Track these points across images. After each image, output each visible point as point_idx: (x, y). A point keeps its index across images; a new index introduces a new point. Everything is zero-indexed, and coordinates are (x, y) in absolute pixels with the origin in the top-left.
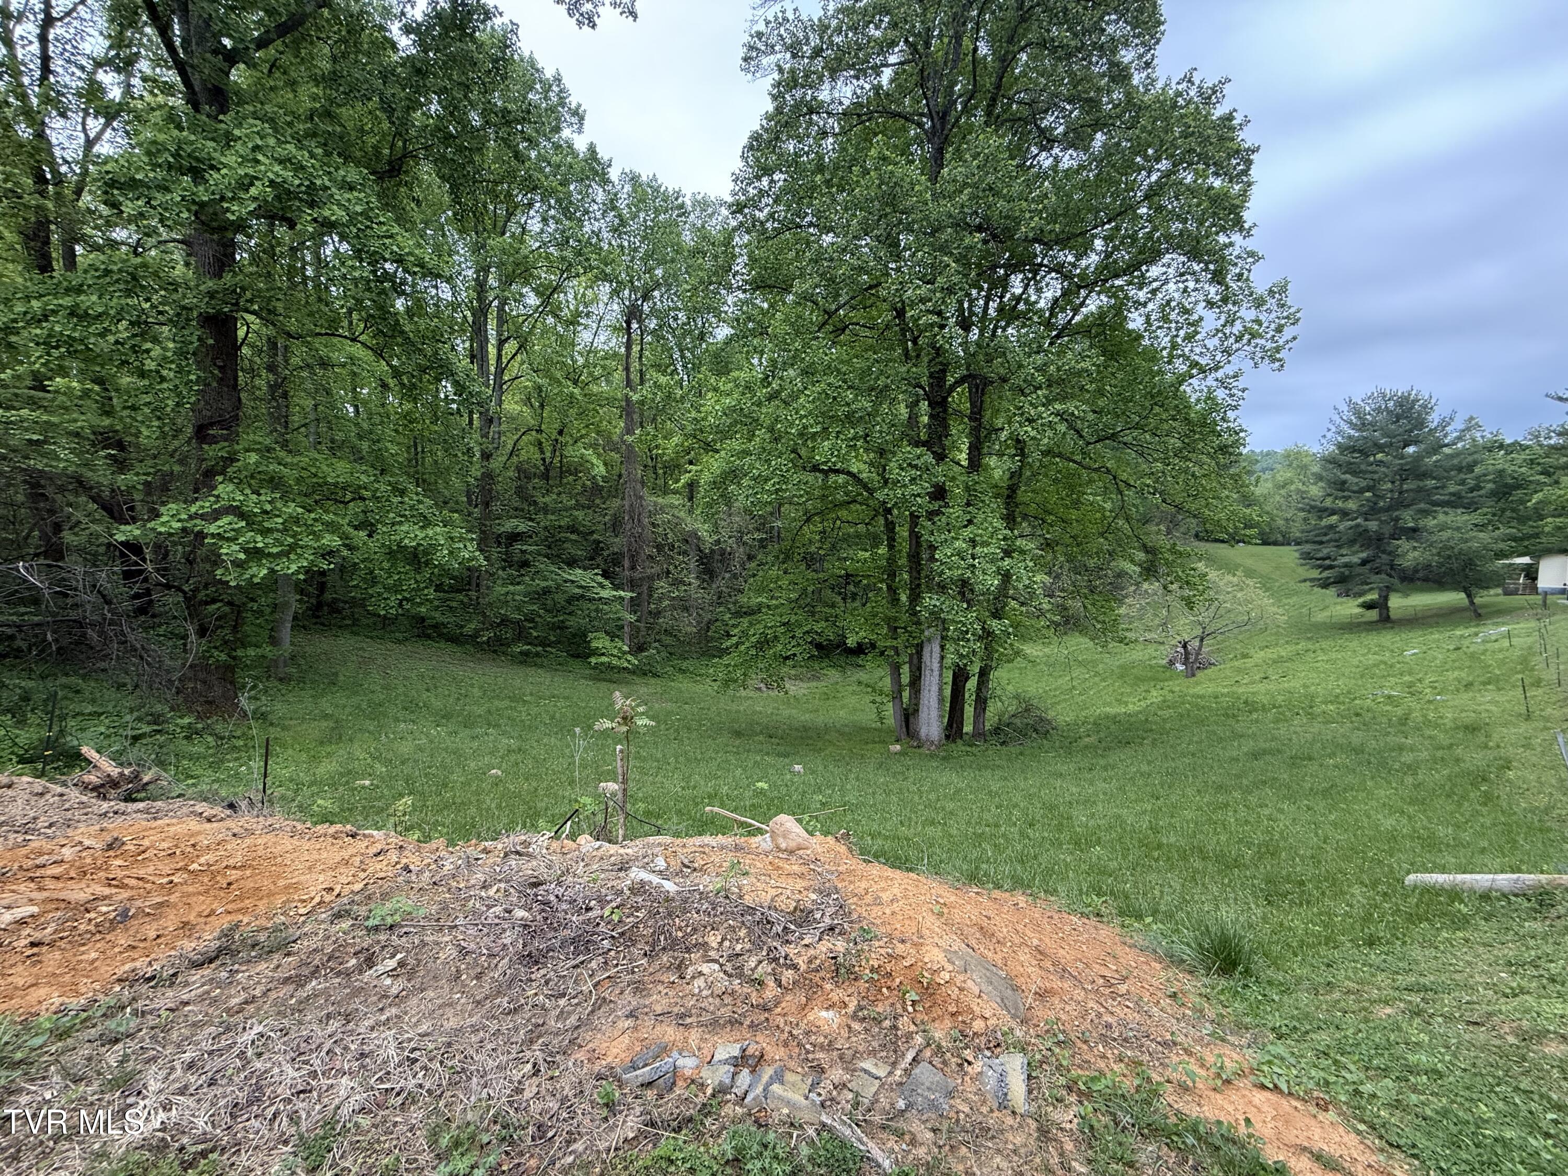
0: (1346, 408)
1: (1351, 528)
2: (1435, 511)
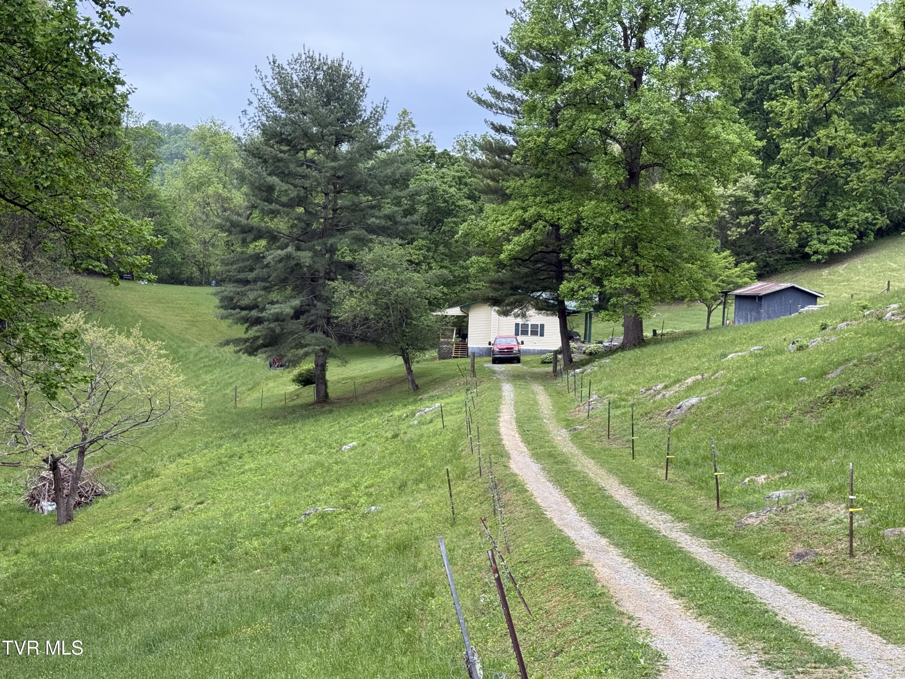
0: (270, 73)
1: (281, 260)
2: (371, 241)
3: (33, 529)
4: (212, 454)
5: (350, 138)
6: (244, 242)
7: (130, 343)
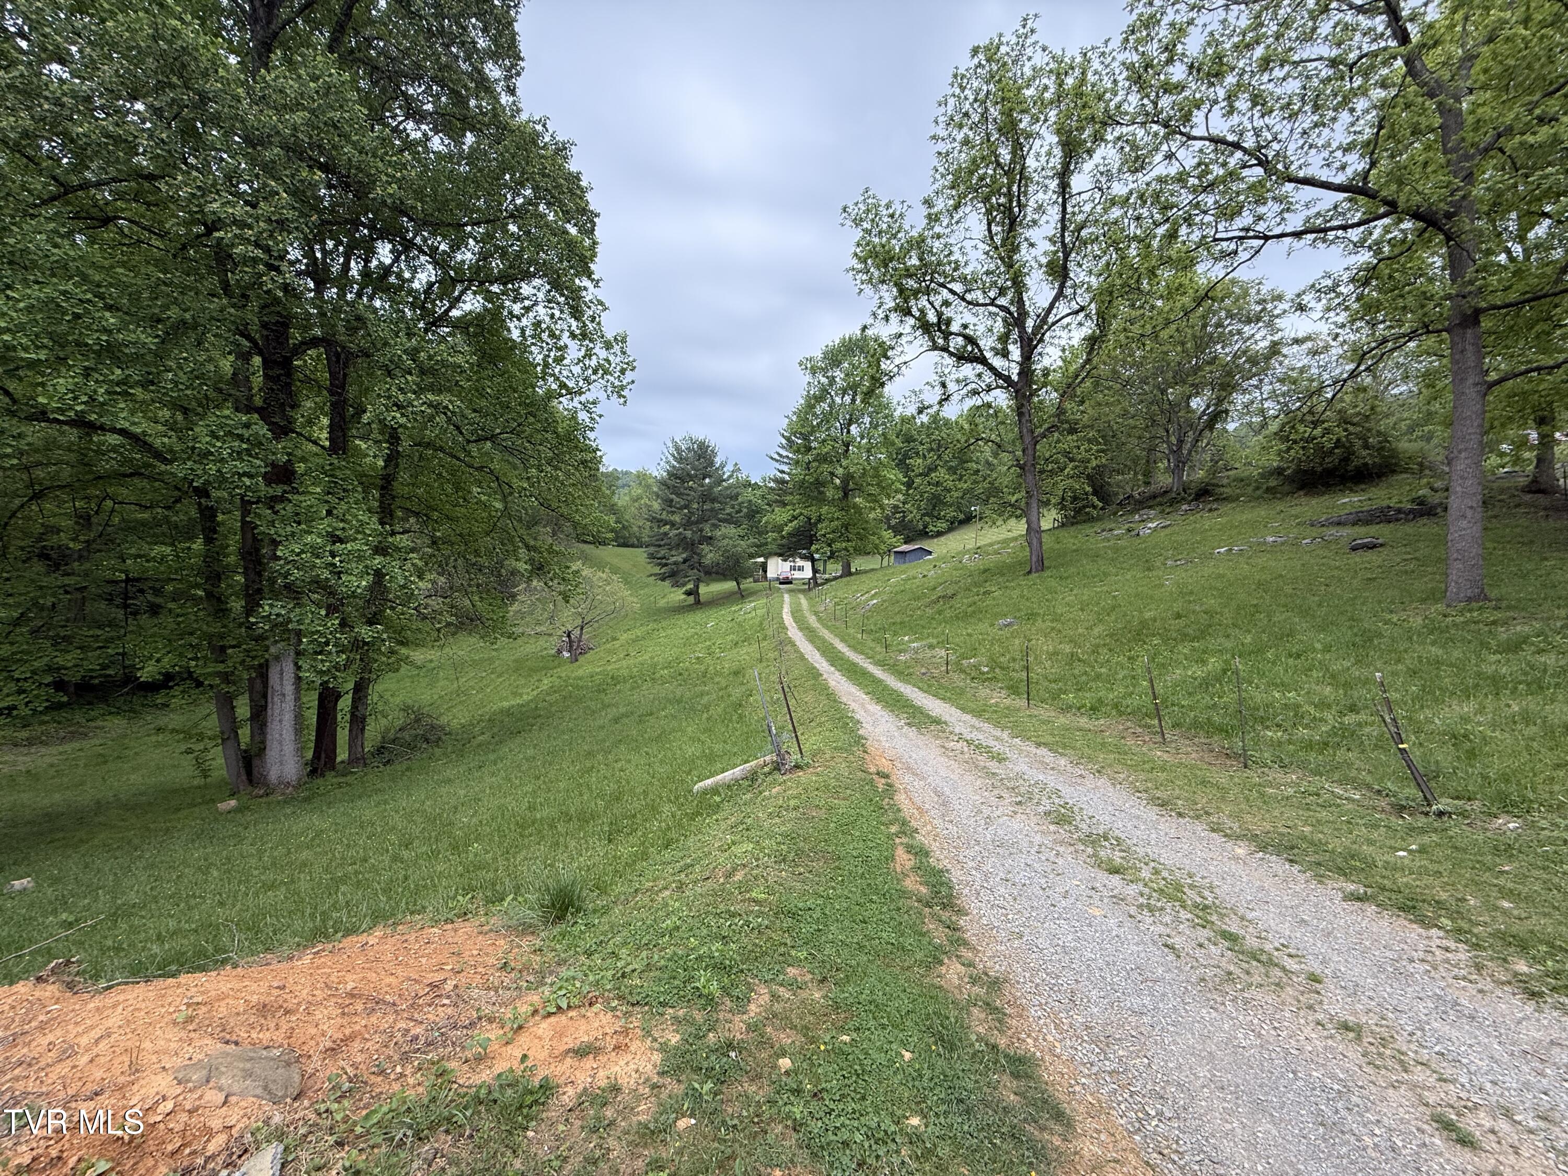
0: (671, 445)
1: (676, 535)
2: (720, 526)
3: (559, 665)
4: (644, 629)
5: (710, 477)
6: (659, 527)
7: (604, 576)
